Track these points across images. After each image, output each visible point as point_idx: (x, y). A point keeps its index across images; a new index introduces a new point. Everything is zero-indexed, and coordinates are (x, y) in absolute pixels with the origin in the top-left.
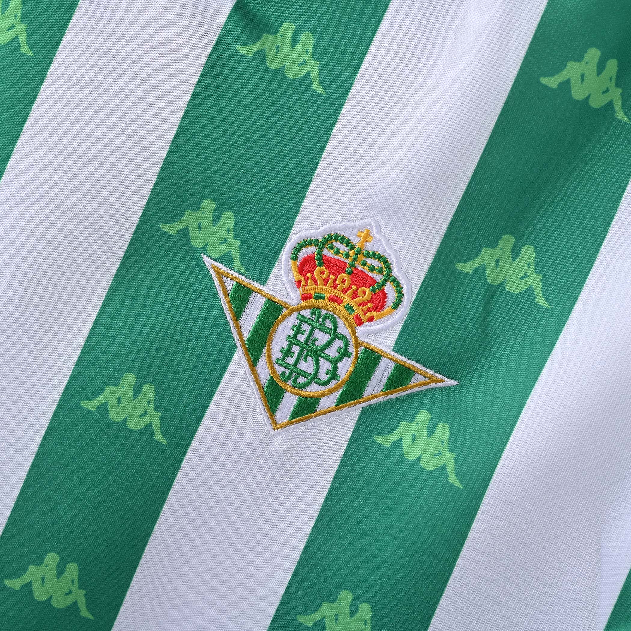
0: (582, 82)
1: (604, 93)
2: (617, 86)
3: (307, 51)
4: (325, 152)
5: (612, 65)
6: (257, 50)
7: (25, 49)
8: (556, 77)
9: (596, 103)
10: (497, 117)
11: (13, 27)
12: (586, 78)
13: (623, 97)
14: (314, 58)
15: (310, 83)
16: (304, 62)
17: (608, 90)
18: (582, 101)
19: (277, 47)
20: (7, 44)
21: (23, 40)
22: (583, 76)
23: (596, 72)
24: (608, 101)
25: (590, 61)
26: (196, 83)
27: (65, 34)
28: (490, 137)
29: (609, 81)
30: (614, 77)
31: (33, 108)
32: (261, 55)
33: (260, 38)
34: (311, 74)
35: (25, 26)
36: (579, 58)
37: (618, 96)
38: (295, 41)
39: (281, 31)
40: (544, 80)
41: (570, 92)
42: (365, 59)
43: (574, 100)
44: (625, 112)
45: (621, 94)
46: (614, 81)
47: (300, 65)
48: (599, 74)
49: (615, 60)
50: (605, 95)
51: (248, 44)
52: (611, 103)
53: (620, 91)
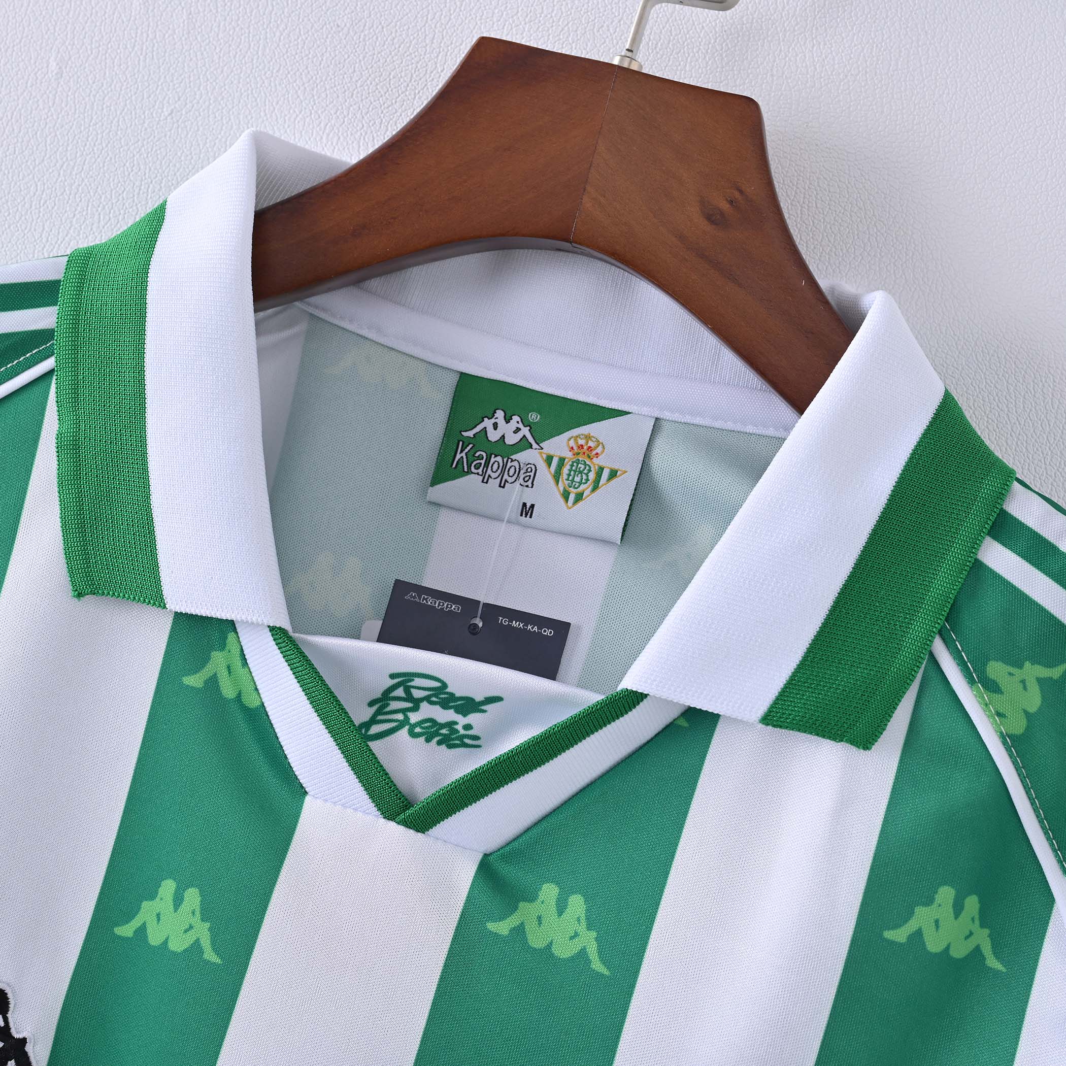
0: (937, 930)
1: (967, 938)
2: (982, 926)
3: (578, 920)
4: (618, 1051)
5: (972, 903)
6: (513, 926)
7: (210, 955)
8: (903, 928)
9: (959, 951)
10: (836, 987)
11: (191, 927)
12: (941, 924)
13: (992, 939)
14: (589, 928)
15: (588, 961)
16: (576, 935)
17: (971, 934)
18: (941, 953)
19: (539, 918)
20: (185, 951)
21: (206, 943)
22: (937, 922)
23: (952, 915)
24: (973, 947)
25: (943, 902)
26: (439, 977)
27: (261, 930)
28: (831, 1014)
29: (971, 922)
30: (977, 917)
31: (228, 1032)
32: (519, 931)
33: (516, 908)
34: (587, 950)
35: (207, 925)
36: (929, 901)
37: (985, 938)
38: (561, 907)
39: (542, 896)
40: (889, 935)
41: (924, 944)
42: (655, 924)
43: (931, 953)
44: (997, 957)
45: (990, 936)
46: (977, 922)
47: (572, 938)
48: (957, 916)
49: (975, 896)
50: (968, 940)
51: (501, 919)
52: (978, 949)
53: (986, 931)
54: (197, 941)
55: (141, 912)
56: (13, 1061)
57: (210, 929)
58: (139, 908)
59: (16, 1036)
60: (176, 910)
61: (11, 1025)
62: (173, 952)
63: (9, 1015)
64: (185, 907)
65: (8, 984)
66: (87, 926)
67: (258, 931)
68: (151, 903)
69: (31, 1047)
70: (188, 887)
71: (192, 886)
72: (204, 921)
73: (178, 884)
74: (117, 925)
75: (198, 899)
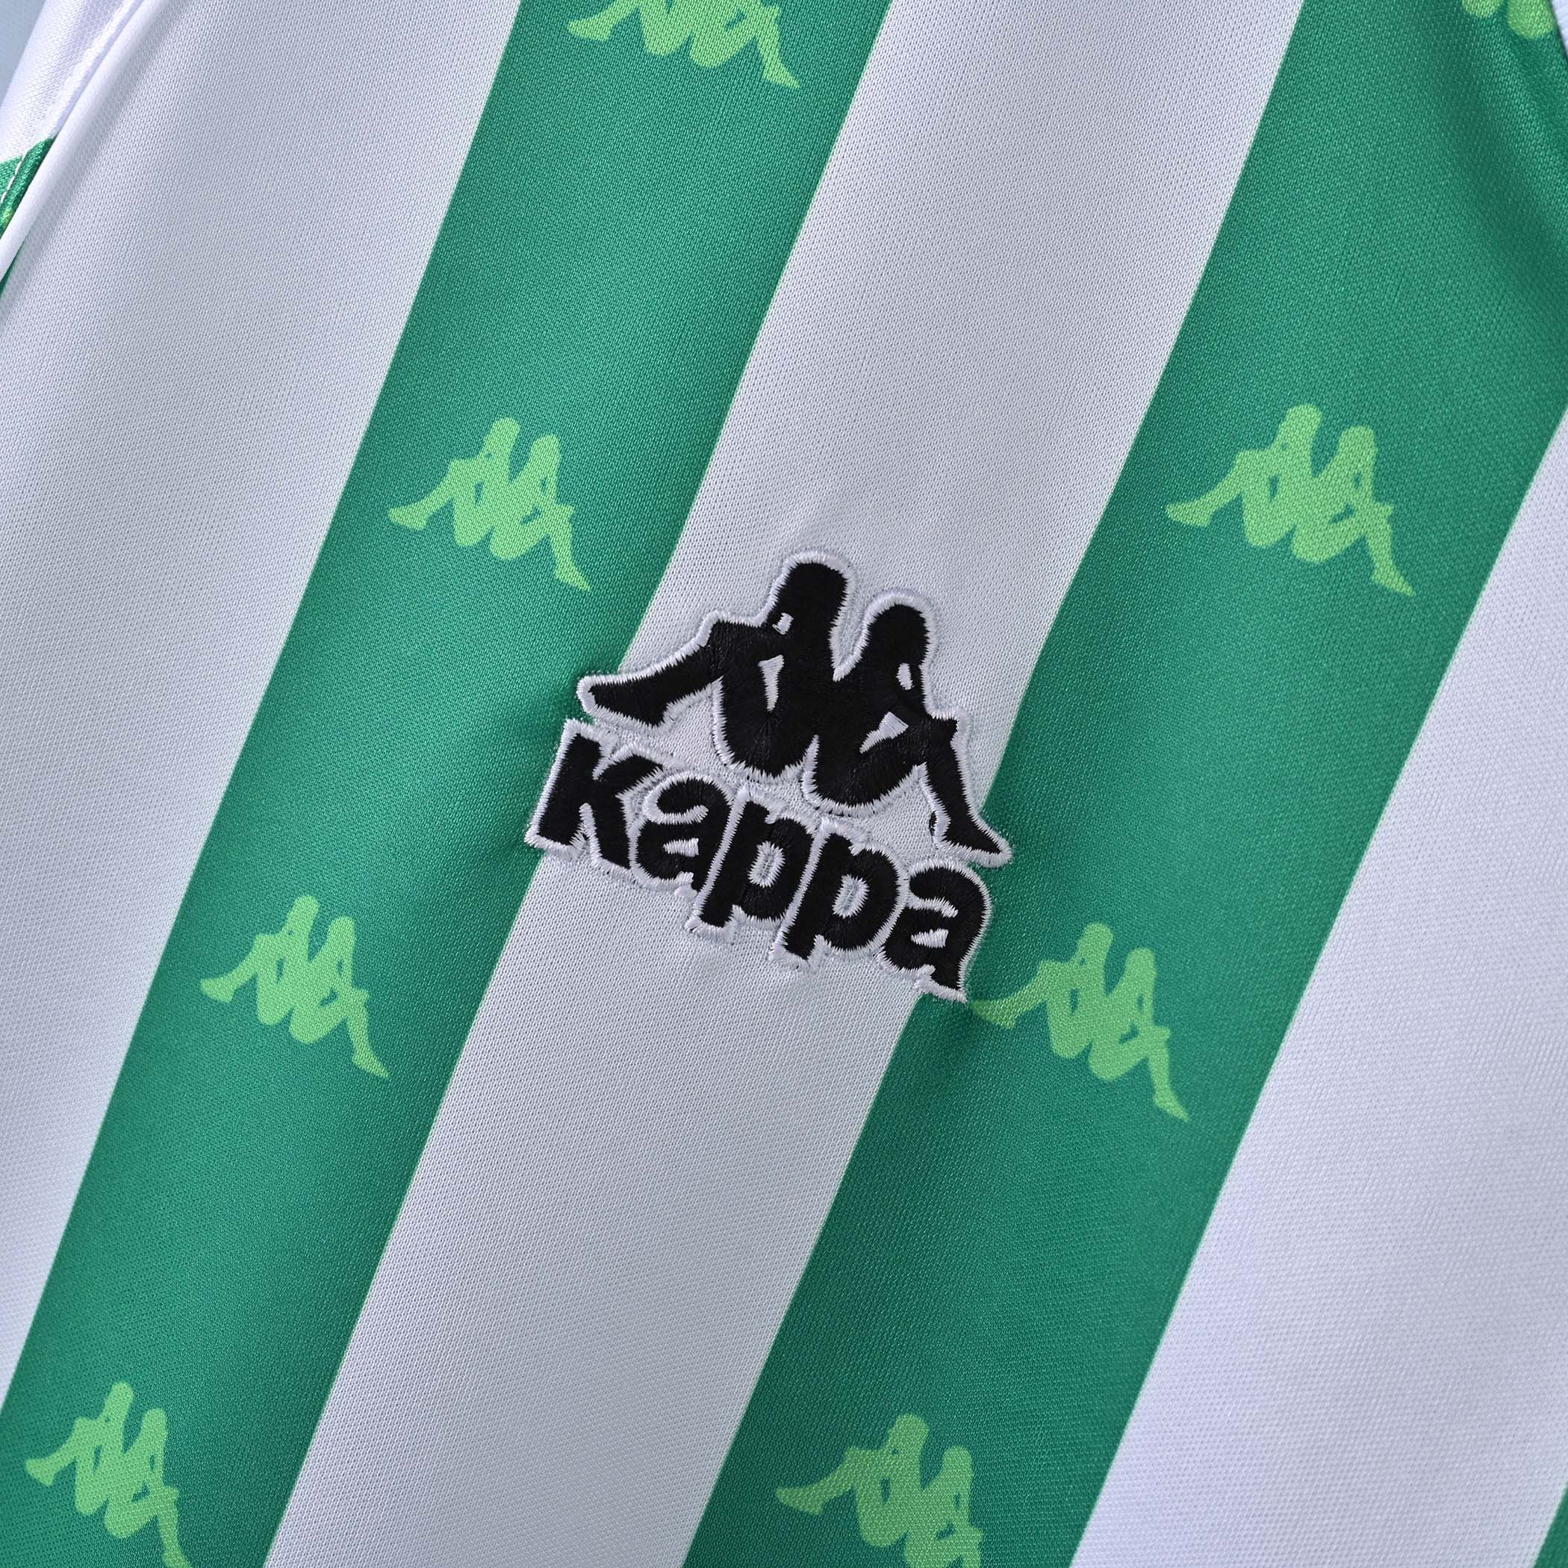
54: (1361, 543)
55: (1232, 474)
56: (923, 766)
57: (1392, 519)
58: (1229, 466)
59: (935, 714)
60: (1317, 470)
61: (927, 688)
62: (1302, 563)
63: (924, 667)
64: (1340, 466)
65: (928, 601)
66: (1107, 497)
67: (1504, 533)
68: (1258, 455)
69: (964, 742)
70: (1349, 423)
71: (1360, 422)
72: (1379, 500)
73: (1326, 414)
74: (1176, 499)
75: (1369, 454)
